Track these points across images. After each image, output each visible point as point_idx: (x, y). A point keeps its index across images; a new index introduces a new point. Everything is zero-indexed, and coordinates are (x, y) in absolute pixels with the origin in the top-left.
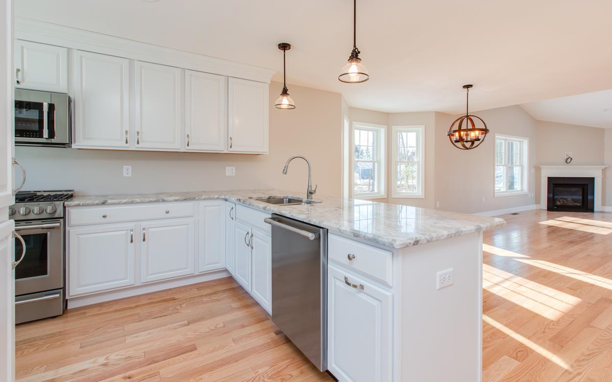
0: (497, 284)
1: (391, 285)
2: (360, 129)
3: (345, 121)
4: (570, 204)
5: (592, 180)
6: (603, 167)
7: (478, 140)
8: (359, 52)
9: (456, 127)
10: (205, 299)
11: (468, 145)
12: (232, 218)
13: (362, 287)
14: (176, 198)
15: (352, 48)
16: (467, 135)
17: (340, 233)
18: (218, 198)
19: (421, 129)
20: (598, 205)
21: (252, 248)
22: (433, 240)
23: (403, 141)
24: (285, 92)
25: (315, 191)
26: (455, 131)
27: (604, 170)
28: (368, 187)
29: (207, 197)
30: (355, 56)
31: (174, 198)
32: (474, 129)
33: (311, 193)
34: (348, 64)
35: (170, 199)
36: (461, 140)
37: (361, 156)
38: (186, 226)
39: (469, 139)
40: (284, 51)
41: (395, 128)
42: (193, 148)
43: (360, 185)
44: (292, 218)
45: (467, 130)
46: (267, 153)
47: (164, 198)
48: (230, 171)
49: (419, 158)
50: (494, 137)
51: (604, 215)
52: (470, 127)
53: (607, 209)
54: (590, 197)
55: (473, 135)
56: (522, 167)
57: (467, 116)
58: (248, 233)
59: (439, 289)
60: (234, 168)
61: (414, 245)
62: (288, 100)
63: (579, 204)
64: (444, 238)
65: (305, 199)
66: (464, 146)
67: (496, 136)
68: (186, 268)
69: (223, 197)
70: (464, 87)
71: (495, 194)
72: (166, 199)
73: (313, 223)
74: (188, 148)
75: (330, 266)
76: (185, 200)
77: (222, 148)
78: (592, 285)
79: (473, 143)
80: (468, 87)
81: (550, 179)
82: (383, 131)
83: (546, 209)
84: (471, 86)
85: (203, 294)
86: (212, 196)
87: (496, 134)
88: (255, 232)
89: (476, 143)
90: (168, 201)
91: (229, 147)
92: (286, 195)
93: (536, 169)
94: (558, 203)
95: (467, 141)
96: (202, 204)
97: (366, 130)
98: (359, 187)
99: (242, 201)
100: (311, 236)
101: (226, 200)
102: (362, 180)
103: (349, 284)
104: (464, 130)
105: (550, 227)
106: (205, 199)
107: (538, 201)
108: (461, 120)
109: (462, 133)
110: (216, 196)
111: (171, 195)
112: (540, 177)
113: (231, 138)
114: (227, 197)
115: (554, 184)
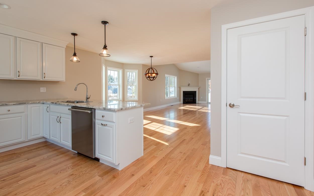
0: (158, 128)
1: (115, 122)
2: (111, 70)
3: (103, 66)
4: (190, 101)
5: (195, 92)
6: (198, 87)
7: (155, 77)
8: (107, 46)
9: (147, 72)
10: (34, 151)
11: (152, 79)
12: (48, 112)
13: (107, 125)
14: (14, 104)
15: (104, 44)
16: (151, 75)
17: (100, 109)
18: (38, 103)
19: (137, 71)
20: (197, 101)
21: (61, 123)
22: (127, 108)
23: (133, 75)
24: (75, 55)
25: (90, 97)
26: (147, 74)
27: (199, 88)
28: (117, 97)
29: (32, 102)
30: (105, 47)
31: (13, 103)
32: (154, 73)
33: (88, 99)
34: (103, 50)
35: (10, 104)
36: (149, 77)
37: (113, 82)
38: (20, 117)
39: (152, 77)
40: (74, 37)
41: (126, 70)
42: (21, 78)
43: (113, 96)
44: (81, 107)
45: (151, 73)
46: (65, 81)
47: (7, 104)
48: (43, 90)
49: (136, 83)
50: (165, 75)
51: (199, 104)
52: (152, 72)
53: (200, 102)
54: (195, 98)
55: (154, 75)
56: (175, 87)
57: (151, 68)
58: (58, 117)
59: (130, 123)
60: (45, 88)
61: (121, 110)
62: (77, 58)
63: (192, 101)
64: (130, 108)
65: (85, 101)
66: (150, 79)
67: (166, 75)
68: (21, 138)
69: (42, 102)
70: (150, 57)
71: (165, 98)
72: (8, 104)
73: (90, 108)
74: (19, 78)
75: (96, 121)
76: (19, 104)
77: (39, 78)
78: (184, 125)
79: (153, 78)
80: (151, 57)
81: (184, 92)
82: (121, 71)
83: (182, 103)
84: (152, 57)
85: (32, 149)
86: (35, 102)
87: (165, 74)
88: (62, 115)
89: (155, 78)
90: (9, 105)
91: (43, 78)
92: (75, 100)
93: (179, 88)
94: (186, 101)
95: (151, 78)
96: (30, 106)
97: (113, 71)
98: (112, 98)
99: (54, 103)
100: (89, 112)
101: (43, 103)
102: (114, 94)
103: (102, 125)
104: (150, 73)
105: (184, 110)
106: (31, 103)
107: (180, 101)
108: (149, 69)
109: (149, 74)
110: (38, 102)
111: (11, 102)
112: (181, 91)
113: (44, 73)
114: (44, 102)
115: (185, 94)
